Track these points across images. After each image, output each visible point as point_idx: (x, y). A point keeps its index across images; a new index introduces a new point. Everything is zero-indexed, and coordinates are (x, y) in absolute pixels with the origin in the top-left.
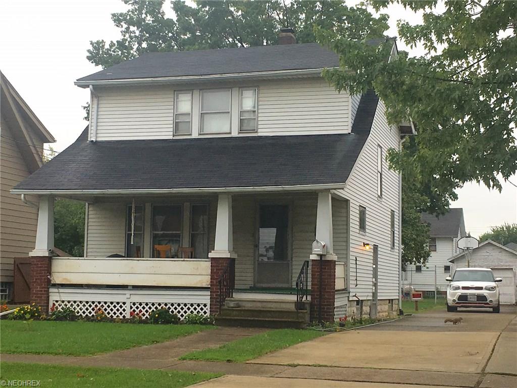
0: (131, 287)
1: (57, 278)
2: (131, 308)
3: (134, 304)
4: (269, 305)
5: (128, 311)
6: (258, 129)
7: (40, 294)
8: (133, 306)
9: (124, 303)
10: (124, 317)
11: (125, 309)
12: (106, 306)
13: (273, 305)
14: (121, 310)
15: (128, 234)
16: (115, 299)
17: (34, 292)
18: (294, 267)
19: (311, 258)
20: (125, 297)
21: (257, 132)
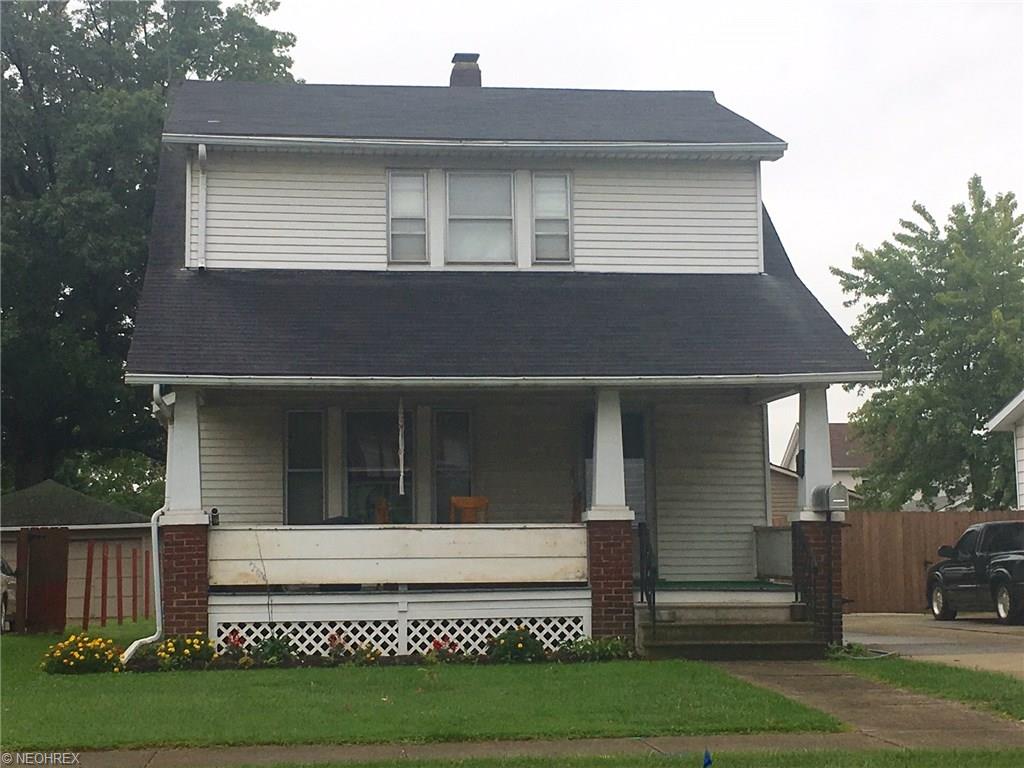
0: (406, 589)
1: (221, 575)
2: (409, 632)
3: (416, 624)
4: (732, 614)
5: (403, 639)
6: (574, 257)
7: (189, 609)
8: (412, 628)
9: (392, 623)
10: (392, 652)
11: (395, 634)
12: (348, 631)
13: (739, 615)
14: (385, 638)
15: (289, 473)
16: (370, 614)
17: (174, 605)
18: (660, 538)
19: (802, 519)
20: (396, 608)
21: (572, 264)
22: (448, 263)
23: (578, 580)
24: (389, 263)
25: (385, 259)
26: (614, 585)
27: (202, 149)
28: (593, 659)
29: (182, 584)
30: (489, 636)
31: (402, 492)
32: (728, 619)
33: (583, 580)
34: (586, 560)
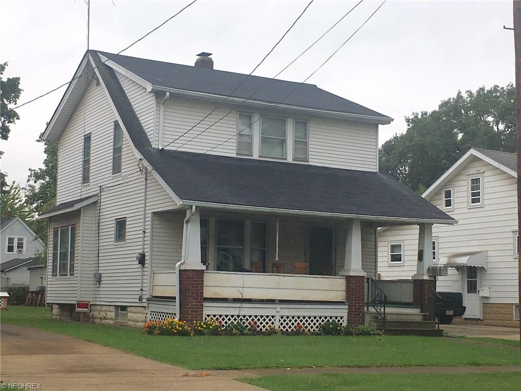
0: (278, 301)
1: (207, 293)
2: (280, 321)
3: (282, 317)
5: (277, 324)
6: (309, 158)
8: (281, 319)
9: (273, 317)
11: (274, 322)
14: (270, 323)
16: (265, 312)
19: (424, 278)
20: (275, 310)
21: (308, 161)
22: (260, 157)
23: (342, 301)
24: (237, 154)
25: (235, 152)
26: (357, 303)
27: (168, 94)
28: (364, 334)
29: (194, 296)
30: (320, 323)
31: (277, 260)
32: (401, 319)
33: (344, 301)
34: (344, 292)
